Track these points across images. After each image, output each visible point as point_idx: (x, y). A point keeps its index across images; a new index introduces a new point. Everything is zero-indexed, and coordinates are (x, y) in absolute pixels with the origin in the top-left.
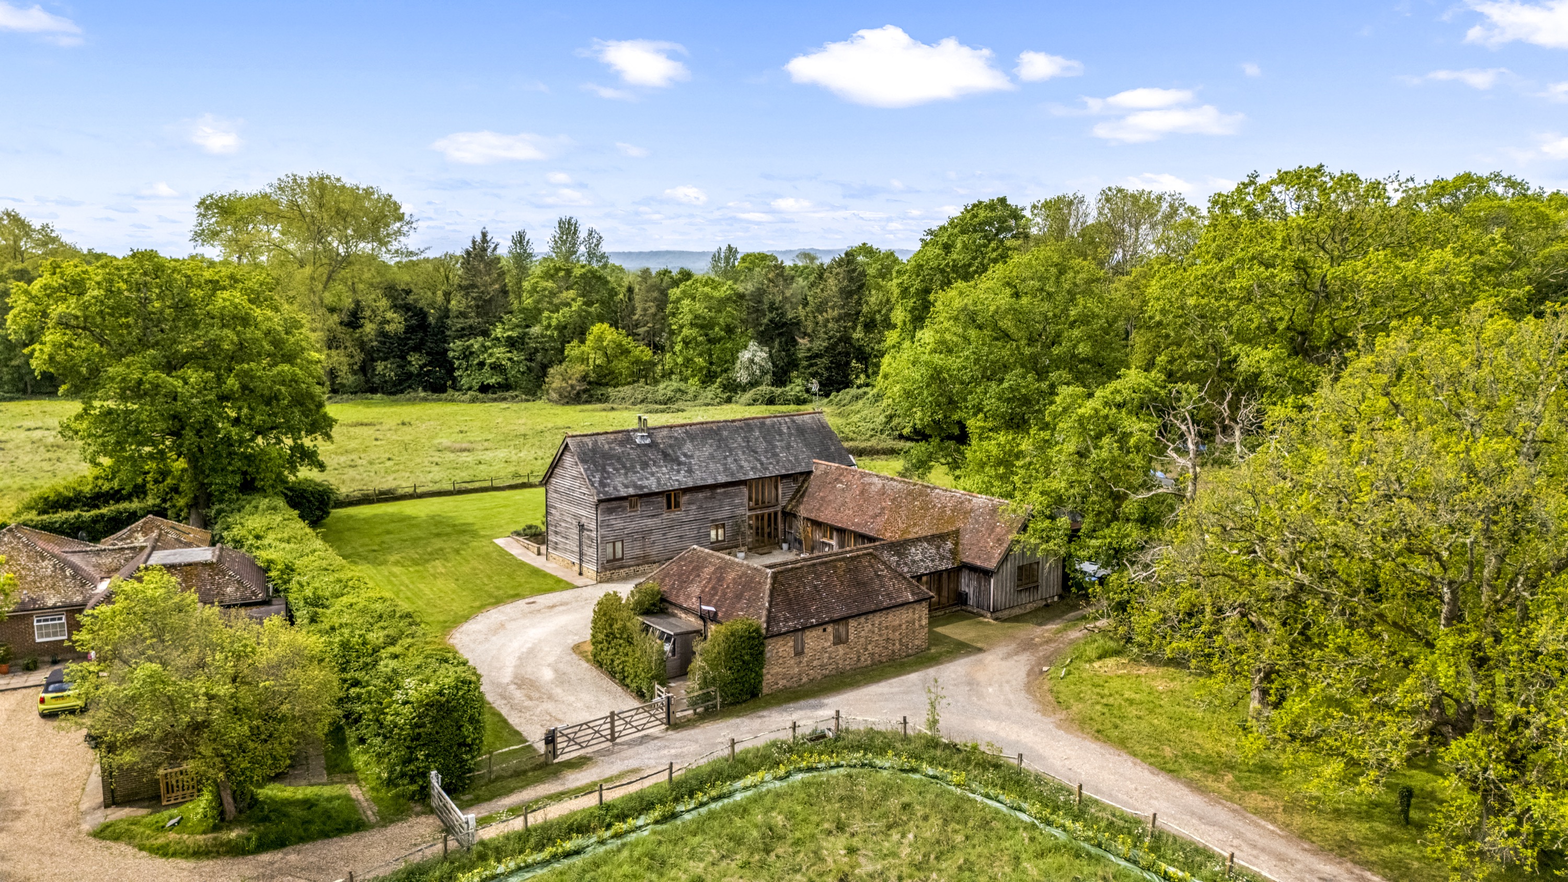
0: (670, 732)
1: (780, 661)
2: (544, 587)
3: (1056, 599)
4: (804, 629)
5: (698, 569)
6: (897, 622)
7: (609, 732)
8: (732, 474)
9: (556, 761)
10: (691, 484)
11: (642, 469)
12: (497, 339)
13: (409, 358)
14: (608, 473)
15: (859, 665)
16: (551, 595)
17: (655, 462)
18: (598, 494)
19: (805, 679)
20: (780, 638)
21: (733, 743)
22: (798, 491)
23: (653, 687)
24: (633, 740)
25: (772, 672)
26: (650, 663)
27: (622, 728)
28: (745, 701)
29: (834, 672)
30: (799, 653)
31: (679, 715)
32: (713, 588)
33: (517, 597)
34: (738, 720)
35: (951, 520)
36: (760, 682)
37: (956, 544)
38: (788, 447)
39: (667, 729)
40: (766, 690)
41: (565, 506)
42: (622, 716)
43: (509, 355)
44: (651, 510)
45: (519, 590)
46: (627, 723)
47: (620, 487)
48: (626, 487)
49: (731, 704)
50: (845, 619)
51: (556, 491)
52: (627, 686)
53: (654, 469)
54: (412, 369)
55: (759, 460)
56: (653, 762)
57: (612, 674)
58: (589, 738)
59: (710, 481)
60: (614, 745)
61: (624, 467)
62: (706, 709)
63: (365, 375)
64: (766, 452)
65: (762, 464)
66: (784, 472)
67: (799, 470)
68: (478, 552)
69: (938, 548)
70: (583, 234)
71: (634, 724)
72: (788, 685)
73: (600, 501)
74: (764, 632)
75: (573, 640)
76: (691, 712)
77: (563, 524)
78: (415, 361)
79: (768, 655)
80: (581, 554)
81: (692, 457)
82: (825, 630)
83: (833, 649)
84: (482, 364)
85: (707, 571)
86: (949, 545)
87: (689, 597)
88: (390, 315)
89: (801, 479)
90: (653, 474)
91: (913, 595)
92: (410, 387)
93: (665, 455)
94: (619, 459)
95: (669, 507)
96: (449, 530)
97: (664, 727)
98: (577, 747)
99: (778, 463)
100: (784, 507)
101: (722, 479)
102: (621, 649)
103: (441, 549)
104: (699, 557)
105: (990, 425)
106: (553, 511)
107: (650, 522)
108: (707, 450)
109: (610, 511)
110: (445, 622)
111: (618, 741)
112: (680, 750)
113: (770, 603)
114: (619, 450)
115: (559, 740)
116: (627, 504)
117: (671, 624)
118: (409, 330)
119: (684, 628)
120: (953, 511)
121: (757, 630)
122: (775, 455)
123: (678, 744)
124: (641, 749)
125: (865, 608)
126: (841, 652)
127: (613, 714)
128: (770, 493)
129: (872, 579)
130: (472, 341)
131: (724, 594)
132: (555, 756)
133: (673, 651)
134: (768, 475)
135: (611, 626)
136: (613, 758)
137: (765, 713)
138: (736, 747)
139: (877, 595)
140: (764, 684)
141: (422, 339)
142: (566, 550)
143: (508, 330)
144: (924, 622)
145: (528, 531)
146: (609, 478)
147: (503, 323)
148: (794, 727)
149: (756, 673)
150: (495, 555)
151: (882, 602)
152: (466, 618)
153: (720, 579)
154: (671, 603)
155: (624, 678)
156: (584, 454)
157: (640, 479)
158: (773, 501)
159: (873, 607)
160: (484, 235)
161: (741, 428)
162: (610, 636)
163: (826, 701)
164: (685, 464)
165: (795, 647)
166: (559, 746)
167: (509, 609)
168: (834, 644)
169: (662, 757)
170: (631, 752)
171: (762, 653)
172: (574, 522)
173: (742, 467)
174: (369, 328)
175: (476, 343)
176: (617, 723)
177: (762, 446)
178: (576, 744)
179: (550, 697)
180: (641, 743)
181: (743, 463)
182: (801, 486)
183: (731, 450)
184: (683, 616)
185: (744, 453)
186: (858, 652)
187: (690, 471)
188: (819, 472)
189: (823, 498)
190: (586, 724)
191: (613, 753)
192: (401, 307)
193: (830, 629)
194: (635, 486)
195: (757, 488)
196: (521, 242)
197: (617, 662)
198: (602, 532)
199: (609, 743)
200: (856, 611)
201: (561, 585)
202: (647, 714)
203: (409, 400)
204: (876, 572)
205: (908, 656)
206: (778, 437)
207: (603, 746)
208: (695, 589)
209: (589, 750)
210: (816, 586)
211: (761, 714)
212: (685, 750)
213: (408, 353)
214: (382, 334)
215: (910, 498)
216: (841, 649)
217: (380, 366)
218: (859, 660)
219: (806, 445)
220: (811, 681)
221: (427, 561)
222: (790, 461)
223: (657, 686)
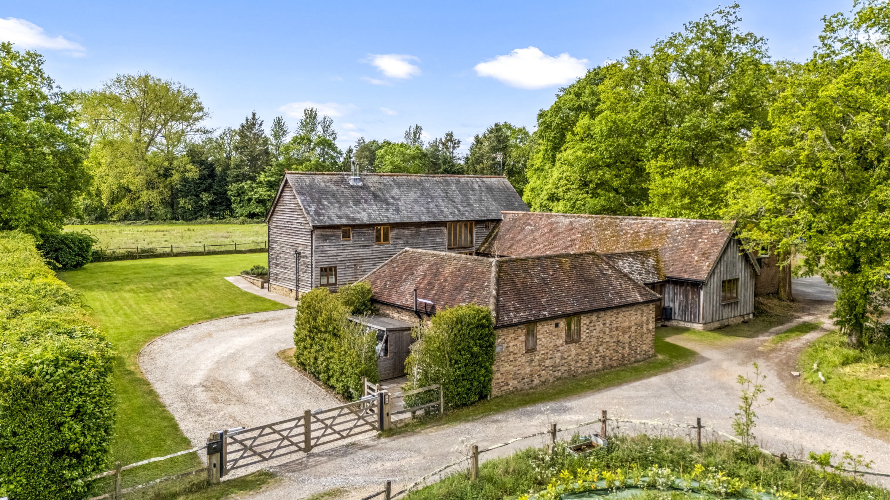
0: (383, 440)
1: (511, 358)
2: (261, 307)
3: (751, 316)
4: (538, 321)
5: (410, 269)
6: (626, 324)
7: (302, 438)
8: (435, 216)
9: (225, 478)
10: (398, 220)
11: (354, 204)
12: (261, 182)
13: (201, 196)
14: (323, 205)
15: (591, 368)
16: (265, 313)
17: (366, 200)
18: (313, 221)
19: (536, 381)
20: (511, 330)
21: (476, 452)
22: (489, 236)
23: (362, 385)
24: (335, 450)
25: (502, 370)
26: (358, 356)
27: (319, 433)
28: (472, 403)
29: (566, 375)
30: (531, 350)
31: (394, 418)
32: (429, 283)
33: (233, 314)
34: (468, 425)
35: (647, 242)
36: (490, 380)
37: (658, 261)
38: (480, 200)
39: (379, 436)
40: (495, 392)
41: (285, 239)
42: (321, 417)
43: (269, 193)
44: (362, 241)
45: (237, 310)
46: (327, 427)
47: (334, 217)
48: (340, 217)
49: (457, 406)
50: (578, 314)
51: (277, 227)
52: (333, 387)
53: (365, 206)
54: (203, 203)
55: (456, 208)
56: (360, 480)
57: (315, 376)
58: (275, 445)
59: (415, 220)
60: (308, 457)
61: (338, 202)
62: (427, 413)
63: (173, 209)
64: (462, 202)
65: (459, 210)
66: (477, 218)
67: (490, 218)
68: (209, 285)
69: (643, 263)
70: (320, 118)
71: (337, 428)
72: (519, 386)
73: (315, 228)
74: (494, 320)
75: (277, 348)
76: (408, 415)
77: (283, 256)
78: (206, 197)
79: (498, 349)
80: (298, 280)
81: (399, 199)
82: (557, 325)
83: (565, 348)
84: (250, 200)
85: (421, 270)
86: (652, 261)
87: (402, 294)
88: (189, 167)
89: (492, 226)
90: (364, 210)
91: (641, 295)
92: (201, 216)
93: (376, 196)
94: (334, 195)
95: (378, 239)
96: (188, 272)
97: (375, 433)
98: (256, 458)
99: (472, 211)
100: (478, 249)
101: (425, 218)
102: (325, 345)
103: (176, 283)
104: (411, 258)
105: (671, 163)
106: (274, 245)
107: (362, 252)
108: (412, 195)
109: (324, 238)
110: (152, 331)
111: (315, 450)
112: (398, 464)
113: (498, 291)
114: (333, 188)
115: (230, 448)
116: (340, 233)
117: (382, 322)
118: (202, 178)
119: (398, 325)
120: (647, 235)
121: (487, 317)
122: (469, 205)
123: (394, 455)
124: (345, 461)
125: (596, 305)
126: (573, 353)
127: (308, 414)
128: (466, 236)
129: (598, 277)
130: (243, 184)
131: (442, 287)
132: (223, 472)
133: (386, 351)
134: (464, 219)
135: (315, 319)
136: (304, 475)
137: (499, 417)
138: (480, 456)
139: (607, 293)
140: (493, 383)
141: (210, 184)
142: (284, 279)
143: (268, 176)
144: (652, 326)
145: (256, 271)
146: (324, 209)
147: (265, 172)
148: (554, 431)
149: (486, 368)
150: (222, 287)
151: (612, 300)
152: (175, 329)
153: (436, 275)
154: (383, 303)
155: (329, 377)
156: (302, 188)
157: (352, 213)
158: (469, 243)
159: (605, 304)
160: (254, 115)
161: (440, 182)
162: (314, 330)
163: (569, 404)
164: (393, 204)
165: (526, 342)
166: (229, 457)
167: (221, 323)
168: (567, 342)
169: (372, 474)
170: (330, 466)
171: (491, 345)
172: (292, 252)
173: (442, 211)
174: (176, 177)
175: (246, 184)
176: (313, 427)
177: (458, 198)
178: (255, 453)
179: (240, 400)
180: (345, 454)
181: (443, 209)
182: (493, 232)
183: (432, 198)
184: (396, 315)
185: (443, 201)
186: (590, 353)
187: (397, 210)
188: (507, 220)
189: (513, 239)
190: (270, 426)
191: (306, 467)
192: (197, 162)
193: (562, 324)
194: (348, 218)
195: (455, 230)
196: (279, 123)
197: (321, 359)
198: (316, 257)
199: (302, 454)
200: (588, 307)
201: (276, 306)
202: (353, 416)
203: (200, 223)
204: (601, 271)
205: (637, 361)
206: (471, 192)
207: (294, 457)
208: (409, 287)
209: (275, 463)
210: (543, 279)
211: (495, 418)
212: (403, 462)
213: (201, 193)
214: (185, 180)
215: (599, 230)
216: (573, 349)
217: (182, 202)
218: (590, 363)
219: (495, 200)
220: (543, 383)
221: (158, 290)
222: (482, 210)
223: (367, 383)
